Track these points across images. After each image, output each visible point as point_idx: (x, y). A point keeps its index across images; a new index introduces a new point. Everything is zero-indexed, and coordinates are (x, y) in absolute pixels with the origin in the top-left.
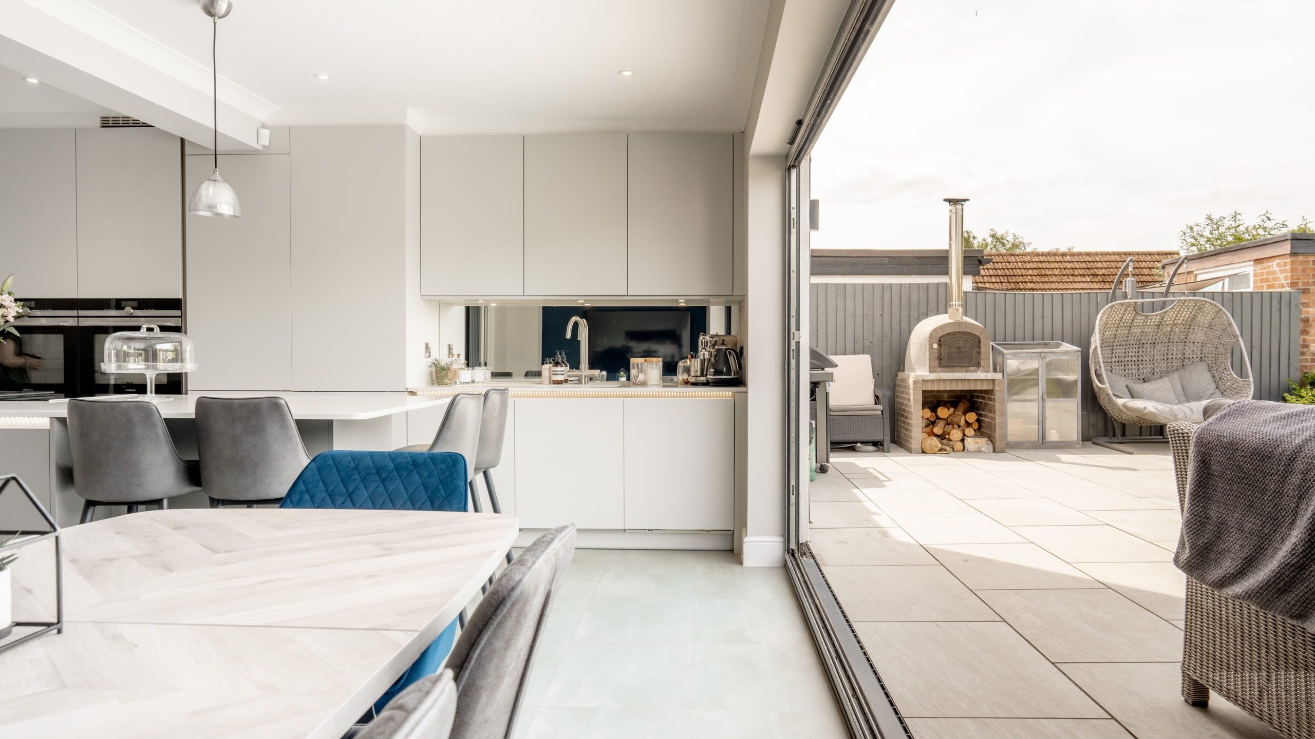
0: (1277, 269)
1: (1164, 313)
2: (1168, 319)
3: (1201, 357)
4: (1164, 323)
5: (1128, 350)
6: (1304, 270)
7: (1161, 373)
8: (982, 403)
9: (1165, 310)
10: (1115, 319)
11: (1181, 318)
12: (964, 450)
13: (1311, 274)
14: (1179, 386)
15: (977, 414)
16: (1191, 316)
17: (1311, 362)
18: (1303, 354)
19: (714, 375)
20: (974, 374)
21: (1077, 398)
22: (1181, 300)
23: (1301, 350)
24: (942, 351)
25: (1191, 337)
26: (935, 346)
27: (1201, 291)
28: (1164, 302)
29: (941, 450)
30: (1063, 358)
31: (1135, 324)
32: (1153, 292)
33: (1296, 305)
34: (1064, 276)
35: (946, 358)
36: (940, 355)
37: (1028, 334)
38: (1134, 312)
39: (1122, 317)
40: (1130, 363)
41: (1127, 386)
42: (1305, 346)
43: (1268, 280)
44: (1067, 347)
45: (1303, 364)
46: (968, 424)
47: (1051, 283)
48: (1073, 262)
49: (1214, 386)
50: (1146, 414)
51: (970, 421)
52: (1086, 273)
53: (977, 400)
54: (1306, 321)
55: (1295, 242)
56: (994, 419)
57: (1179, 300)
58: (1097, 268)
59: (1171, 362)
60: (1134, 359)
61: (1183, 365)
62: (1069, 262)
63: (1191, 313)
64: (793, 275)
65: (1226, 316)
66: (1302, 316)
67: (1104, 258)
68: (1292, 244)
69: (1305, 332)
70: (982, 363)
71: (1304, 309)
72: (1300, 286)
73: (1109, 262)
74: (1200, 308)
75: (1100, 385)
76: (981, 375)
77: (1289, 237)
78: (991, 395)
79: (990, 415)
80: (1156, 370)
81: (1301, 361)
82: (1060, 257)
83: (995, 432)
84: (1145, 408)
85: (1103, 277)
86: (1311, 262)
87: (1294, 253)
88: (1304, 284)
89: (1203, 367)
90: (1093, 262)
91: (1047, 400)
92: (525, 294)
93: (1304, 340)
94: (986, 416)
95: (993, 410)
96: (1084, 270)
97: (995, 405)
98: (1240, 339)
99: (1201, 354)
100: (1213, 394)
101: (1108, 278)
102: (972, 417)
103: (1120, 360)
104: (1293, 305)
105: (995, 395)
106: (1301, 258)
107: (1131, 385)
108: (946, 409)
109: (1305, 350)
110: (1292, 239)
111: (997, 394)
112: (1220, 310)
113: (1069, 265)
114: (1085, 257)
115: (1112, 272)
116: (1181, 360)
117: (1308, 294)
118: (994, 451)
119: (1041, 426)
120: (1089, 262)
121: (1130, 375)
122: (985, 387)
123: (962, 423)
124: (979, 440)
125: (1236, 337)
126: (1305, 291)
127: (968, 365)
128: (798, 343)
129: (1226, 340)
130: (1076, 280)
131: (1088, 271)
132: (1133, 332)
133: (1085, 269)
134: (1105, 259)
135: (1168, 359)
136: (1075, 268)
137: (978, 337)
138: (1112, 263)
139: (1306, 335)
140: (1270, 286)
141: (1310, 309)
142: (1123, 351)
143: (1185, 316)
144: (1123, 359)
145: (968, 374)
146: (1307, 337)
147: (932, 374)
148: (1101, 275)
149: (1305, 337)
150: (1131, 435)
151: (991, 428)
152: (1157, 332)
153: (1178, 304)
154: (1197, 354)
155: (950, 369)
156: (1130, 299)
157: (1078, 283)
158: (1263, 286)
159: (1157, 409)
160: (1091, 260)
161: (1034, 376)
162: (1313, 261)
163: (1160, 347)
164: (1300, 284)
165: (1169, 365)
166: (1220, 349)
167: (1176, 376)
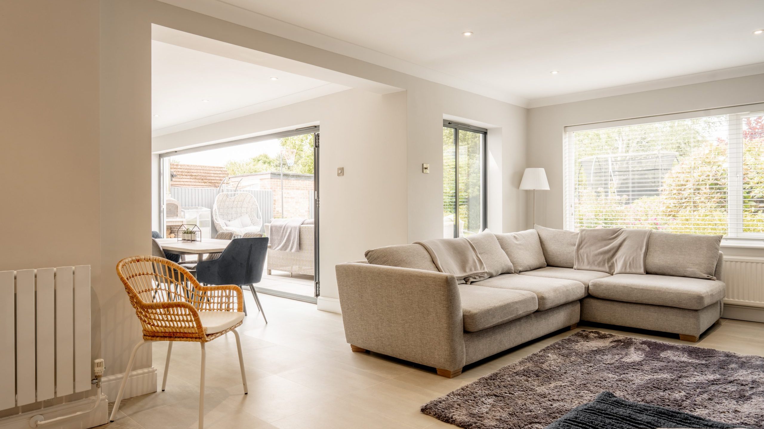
0: (266, 183)
1: (236, 197)
2: (237, 200)
3: (247, 213)
4: (235, 201)
6: (274, 184)
7: (235, 218)
8: (176, 230)
10: (220, 199)
13: (276, 185)
14: (240, 222)
16: (244, 198)
17: (276, 214)
18: (274, 211)
20: (176, 219)
21: (210, 226)
25: (243, 206)
27: (244, 189)
28: (235, 194)
30: (205, 213)
31: (226, 201)
32: (231, 190)
34: (178, 175)
37: (190, 204)
38: (226, 197)
39: (223, 199)
40: (225, 215)
42: (275, 209)
43: (264, 186)
44: (205, 209)
49: (251, 223)
54: (275, 200)
60: (226, 213)
61: (241, 215)
62: (180, 169)
64: (162, 189)
65: (254, 199)
68: (271, 175)
69: (274, 204)
70: (179, 215)
71: (274, 196)
74: (246, 196)
75: (217, 222)
76: (178, 219)
77: (270, 173)
80: (233, 217)
81: (273, 213)
87: (271, 178)
89: (247, 215)
93: (274, 207)
99: (247, 211)
100: (251, 225)
101: (197, 177)
102: (173, 236)
104: (271, 195)
106: (273, 180)
107: (226, 223)
112: (253, 197)
113: (180, 170)
115: (199, 175)
116: (240, 213)
121: (225, 219)
122: (179, 224)
125: (257, 206)
126: (274, 191)
127: (173, 216)
128: (163, 209)
129: (254, 207)
130: (185, 178)
132: (226, 204)
135: (236, 213)
137: (177, 205)
140: (265, 189)
141: (276, 197)
142: (223, 210)
143: (242, 198)
144: (222, 213)
148: (194, 176)
152: (233, 204)
153: (240, 194)
154: (245, 211)
156: (226, 192)
161: (196, 220)
162: (276, 181)
163: (234, 209)
164: (273, 189)
165: (237, 215)
166: (253, 210)
167: (239, 219)
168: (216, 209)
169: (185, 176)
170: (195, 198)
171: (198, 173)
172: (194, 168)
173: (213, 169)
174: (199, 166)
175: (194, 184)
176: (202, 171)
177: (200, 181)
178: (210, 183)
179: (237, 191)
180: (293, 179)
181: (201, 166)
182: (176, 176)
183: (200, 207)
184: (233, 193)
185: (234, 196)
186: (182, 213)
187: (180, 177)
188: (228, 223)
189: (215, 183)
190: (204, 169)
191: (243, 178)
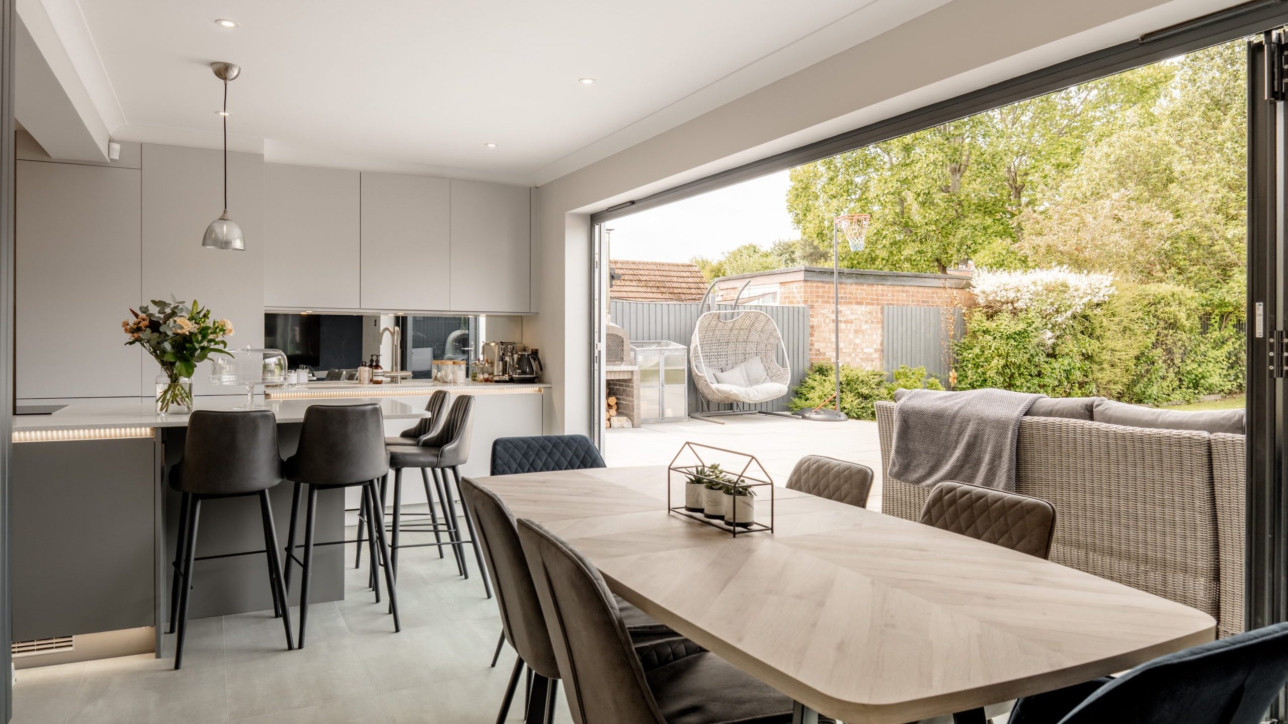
0: (795, 290)
1: (735, 321)
2: (737, 326)
3: (757, 353)
4: (734, 328)
5: (712, 347)
6: (811, 292)
7: (732, 364)
8: (620, 390)
9: (735, 319)
10: (706, 325)
11: (745, 325)
12: (610, 427)
13: (815, 295)
14: (746, 374)
15: (617, 398)
16: (751, 323)
17: (815, 356)
18: (811, 350)
19: (519, 375)
20: (619, 367)
21: (684, 384)
22: (747, 312)
23: (810, 348)
25: (751, 338)
27: (751, 304)
28: (733, 313)
30: (676, 354)
31: (717, 328)
32: (727, 305)
33: (807, 316)
37: (646, 335)
38: (717, 320)
39: (710, 324)
40: (713, 357)
41: (714, 374)
42: (812, 345)
43: (789, 297)
44: (675, 345)
45: (811, 357)
46: (610, 406)
48: (623, 269)
49: (766, 374)
50: (732, 395)
51: (611, 404)
54: (812, 327)
55: (807, 272)
56: (633, 402)
57: (745, 312)
58: (641, 275)
60: (716, 354)
61: (746, 359)
62: (620, 269)
63: (751, 321)
65: (773, 324)
66: (810, 324)
68: (805, 274)
69: (812, 335)
70: (625, 358)
71: (811, 319)
72: (809, 303)
73: (649, 270)
74: (757, 318)
75: (699, 374)
76: (624, 367)
77: (803, 268)
78: (629, 383)
79: (628, 398)
80: (729, 362)
81: (810, 355)
83: (633, 411)
84: (731, 390)
85: (645, 282)
87: (806, 280)
88: (812, 301)
89: (758, 359)
91: (665, 386)
93: (811, 341)
94: (623, 400)
95: (631, 394)
97: (633, 391)
98: (782, 340)
99: (757, 350)
100: (766, 379)
101: (649, 283)
102: (612, 400)
103: (708, 355)
104: (805, 317)
105: (633, 383)
106: (809, 284)
107: (717, 375)
109: (812, 347)
110: (805, 271)
111: (635, 382)
112: (769, 319)
115: (652, 279)
116: (744, 355)
118: (633, 427)
119: (661, 406)
121: (714, 366)
122: (626, 377)
124: (621, 418)
125: (779, 339)
126: (812, 307)
127: (614, 360)
128: (600, 352)
129: (772, 340)
132: (715, 335)
134: (646, 268)
135: (736, 354)
137: (622, 338)
138: (651, 271)
140: (791, 302)
141: (814, 319)
142: (709, 348)
143: (747, 323)
146: (814, 339)
149: (811, 337)
150: (712, 411)
151: (630, 409)
152: (730, 334)
153: (744, 315)
154: (754, 350)
156: (716, 310)
158: (785, 302)
161: (657, 368)
162: (816, 286)
163: (731, 345)
164: (809, 302)
165: (737, 358)
166: (769, 347)
167: (742, 366)
168: (696, 346)
169: (628, 282)
170: (656, 322)
171: (651, 277)
173: (676, 268)
174: (652, 264)
175: (646, 295)
176: (657, 273)
177: (654, 291)
178: (671, 293)
179: (737, 307)
180: (850, 281)
181: (656, 264)
183: (664, 341)
184: (729, 311)
185: (732, 318)
186: (632, 354)
188: (721, 375)
189: (679, 293)
190: (661, 269)
191: (749, 282)
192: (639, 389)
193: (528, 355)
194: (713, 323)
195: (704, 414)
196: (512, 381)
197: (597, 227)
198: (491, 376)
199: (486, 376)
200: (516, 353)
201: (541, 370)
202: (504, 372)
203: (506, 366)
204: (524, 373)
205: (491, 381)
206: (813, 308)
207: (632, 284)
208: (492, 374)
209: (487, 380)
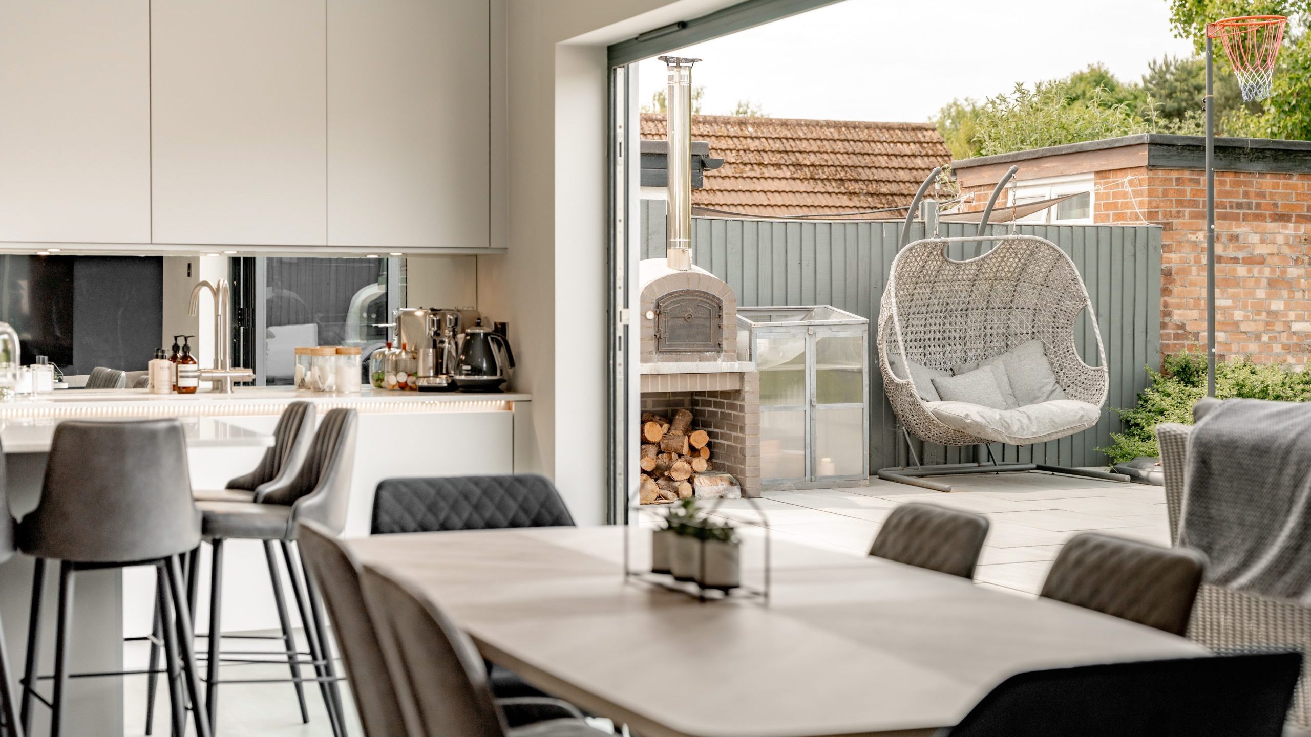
0: (1129, 189)
1: (983, 260)
2: (988, 271)
3: (1033, 333)
4: (981, 276)
5: (929, 321)
6: (1165, 193)
7: (977, 359)
8: (714, 414)
9: (982, 256)
10: (913, 269)
11: (1006, 269)
12: (694, 496)
13: (1174, 199)
14: (1006, 379)
15: (710, 434)
16: (1020, 265)
17: (1174, 339)
18: (1164, 326)
19: (467, 375)
20: (712, 363)
21: (862, 401)
22: (1008, 240)
23: (1162, 320)
24: (662, 324)
25: (1019, 301)
26: (650, 315)
27: (1020, 221)
28: (980, 243)
29: (659, 497)
30: (842, 334)
31: (941, 278)
32: (963, 224)
33: (1155, 248)
34: (745, 164)
35: (667, 335)
36: (658, 331)
37: (779, 293)
38: (941, 258)
39: (923, 267)
40: (932, 343)
41: (932, 381)
42: (1167, 314)
43: (1115, 206)
44: (840, 316)
45: (1164, 342)
46: (694, 451)
47: (723, 178)
48: (758, 138)
49: (1052, 380)
50: (969, 425)
51: (698, 446)
52: (783, 162)
53: (703, 408)
54: (1167, 274)
55: (1153, 147)
56: (743, 441)
57: (1005, 240)
58: (801, 152)
59: (989, 341)
60: (938, 335)
61: (1007, 346)
62: (752, 138)
63: (1020, 260)
65: (1070, 266)
66: (1163, 266)
67: (812, 132)
68: (1150, 150)
69: (1166, 291)
70: (725, 345)
71: (1165, 255)
72: (1161, 219)
73: (821, 140)
74: (1032, 253)
75: (898, 380)
76: (722, 365)
77: (1146, 140)
78: (735, 399)
79: (733, 434)
80: (969, 354)
81: (1162, 337)
82: (737, 128)
83: (743, 462)
84: (967, 415)
85: (811, 169)
86: (1174, 180)
87: (1153, 166)
88: (1167, 215)
89: (1036, 347)
90: (794, 139)
91: (820, 407)
92: (153, 242)
93: (1166, 305)
94: (723, 436)
95: (739, 425)
96: (779, 156)
97: (744, 417)
98: (1089, 303)
99: (1033, 327)
100: (1052, 392)
101: (820, 171)
102: (700, 438)
103: (918, 338)
104: (1151, 249)
105: (743, 400)
106: (1161, 174)
108: (658, 426)
109: (1167, 320)
110: (1150, 144)
111: (747, 397)
113: (753, 145)
114: (778, 129)
115: (826, 161)
116: (1004, 337)
117: (1171, 232)
118: (744, 496)
119: (808, 451)
120: (787, 139)
121: (933, 363)
122: (728, 386)
123: (686, 450)
124: (717, 478)
125: (1083, 300)
126: (1167, 227)
127: (702, 348)
128: (626, 326)
129: (1067, 304)
130: (767, 175)
131: (785, 156)
132: (937, 292)
133: (780, 152)
134: (815, 135)
135: (985, 335)
136: (764, 151)
137: (718, 299)
138: (825, 142)
139: (1169, 296)
140: (1119, 217)
141: (1172, 255)
142: (923, 322)
143: (1011, 266)
144: (922, 336)
145: (702, 363)
146: (1170, 300)
147: (645, 365)
148: (808, 166)
149: (1166, 298)
150: (932, 463)
151: (736, 457)
152: (972, 291)
153: (1003, 246)
154: (1027, 327)
155: (674, 356)
156: (938, 236)
157: (769, 181)
158: (1108, 216)
159: (984, 418)
160: (789, 135)
161: (800, 367)
162: (1177, 179)
163: (974, 316)
164: (1160, 216)
165: (987, 345)
166: (1062, 320)
167: (999, 363)
168: (891, 317)
169: (771, 168)
170: (801, 263)
171: (826, 156)
172: (809, 136)
173: (886, 136)
174: (828, 125)
175: (809, 200)
176: (839, 146)
177: (831, 190)
178: (872, 195)
179: (988, 229)
180: (1258, 166)
181: (837, 125)
182: (718, 164)
183: (819, 308)
184: (971, 238)
185: (977, 252)
186: (743, 336)
187: (752, 174)
188: (946, 382)
189: (892, 195)
190: (850, 137)
191: (1014, 171)
192: (756, 413)
193: (486, 335)
194: (932, 266)
195: (909, 470)
196: (453, 387)
197: (620, 72)
198: (413, 379)
199: (402, 377)
200: (463, 331)
201: (512, 364)
202: (438, 371)
203: (442, 358)
204: (476, 371)
205: (412, 389)
206: (1171, 229)
207: (780, 173)
208: (412, 373)
209: (403, 387)
